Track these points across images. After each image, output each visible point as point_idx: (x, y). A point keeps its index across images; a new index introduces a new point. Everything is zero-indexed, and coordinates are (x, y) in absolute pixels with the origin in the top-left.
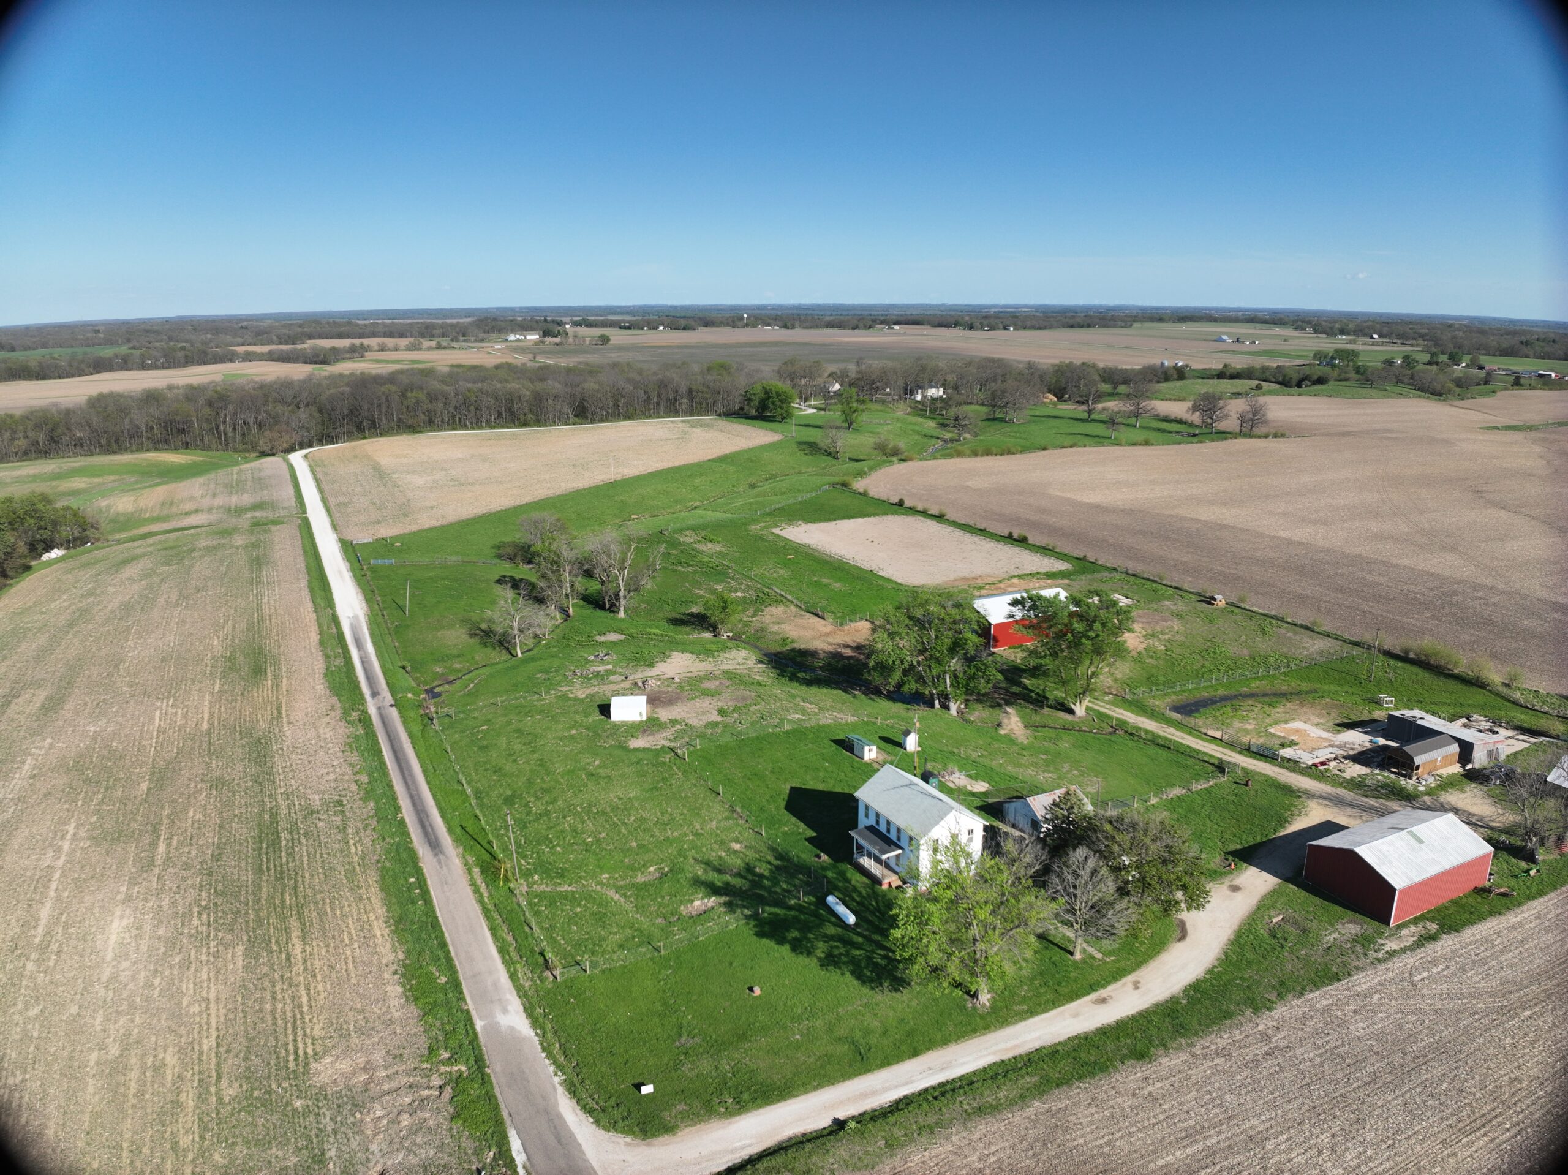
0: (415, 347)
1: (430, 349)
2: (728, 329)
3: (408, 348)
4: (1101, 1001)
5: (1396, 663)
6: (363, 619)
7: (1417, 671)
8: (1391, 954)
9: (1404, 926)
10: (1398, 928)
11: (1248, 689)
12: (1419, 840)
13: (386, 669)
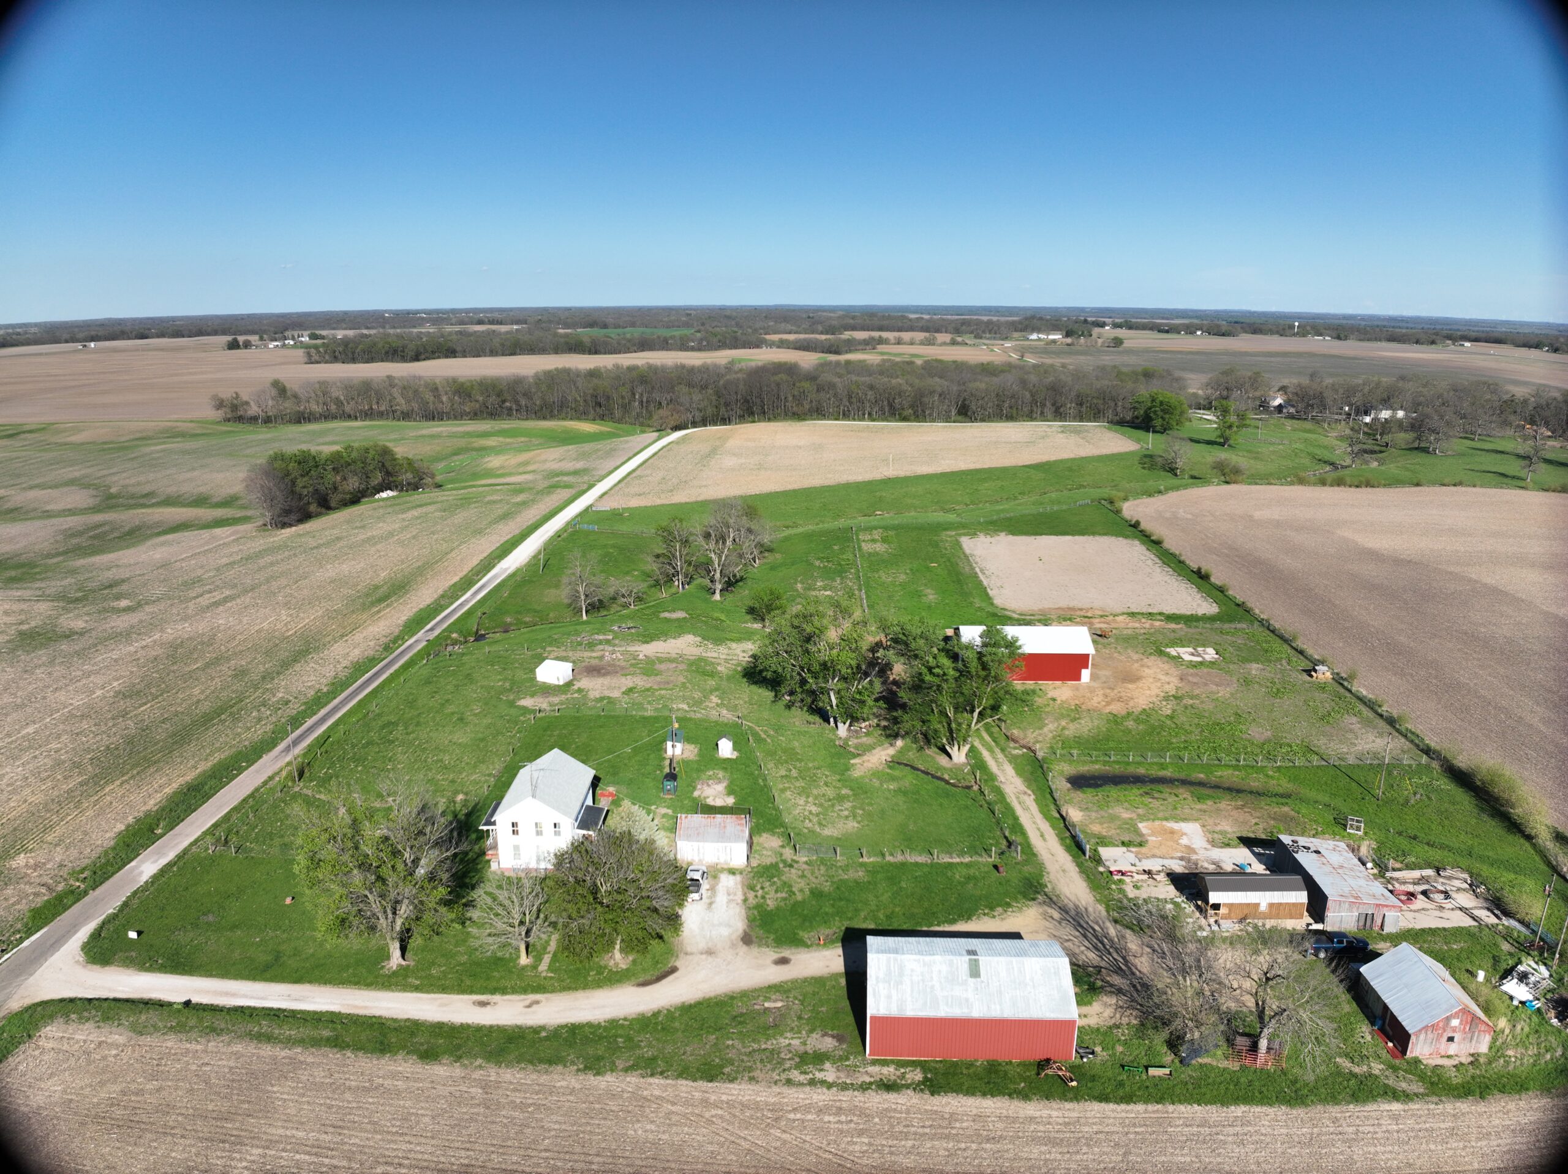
0: (930, 342)
1: (944, 344)
2: (1276, 337)
3: (922, 343)
4: (483, 1004)
5: (1445, 784)
6: (509, 571)
7: (1464, 800)
8: (812, 1083)
9: (885, 1063)
10: (874, 1063)
11: (1202, 776)
12: (975, 972)
13: (469, 613)
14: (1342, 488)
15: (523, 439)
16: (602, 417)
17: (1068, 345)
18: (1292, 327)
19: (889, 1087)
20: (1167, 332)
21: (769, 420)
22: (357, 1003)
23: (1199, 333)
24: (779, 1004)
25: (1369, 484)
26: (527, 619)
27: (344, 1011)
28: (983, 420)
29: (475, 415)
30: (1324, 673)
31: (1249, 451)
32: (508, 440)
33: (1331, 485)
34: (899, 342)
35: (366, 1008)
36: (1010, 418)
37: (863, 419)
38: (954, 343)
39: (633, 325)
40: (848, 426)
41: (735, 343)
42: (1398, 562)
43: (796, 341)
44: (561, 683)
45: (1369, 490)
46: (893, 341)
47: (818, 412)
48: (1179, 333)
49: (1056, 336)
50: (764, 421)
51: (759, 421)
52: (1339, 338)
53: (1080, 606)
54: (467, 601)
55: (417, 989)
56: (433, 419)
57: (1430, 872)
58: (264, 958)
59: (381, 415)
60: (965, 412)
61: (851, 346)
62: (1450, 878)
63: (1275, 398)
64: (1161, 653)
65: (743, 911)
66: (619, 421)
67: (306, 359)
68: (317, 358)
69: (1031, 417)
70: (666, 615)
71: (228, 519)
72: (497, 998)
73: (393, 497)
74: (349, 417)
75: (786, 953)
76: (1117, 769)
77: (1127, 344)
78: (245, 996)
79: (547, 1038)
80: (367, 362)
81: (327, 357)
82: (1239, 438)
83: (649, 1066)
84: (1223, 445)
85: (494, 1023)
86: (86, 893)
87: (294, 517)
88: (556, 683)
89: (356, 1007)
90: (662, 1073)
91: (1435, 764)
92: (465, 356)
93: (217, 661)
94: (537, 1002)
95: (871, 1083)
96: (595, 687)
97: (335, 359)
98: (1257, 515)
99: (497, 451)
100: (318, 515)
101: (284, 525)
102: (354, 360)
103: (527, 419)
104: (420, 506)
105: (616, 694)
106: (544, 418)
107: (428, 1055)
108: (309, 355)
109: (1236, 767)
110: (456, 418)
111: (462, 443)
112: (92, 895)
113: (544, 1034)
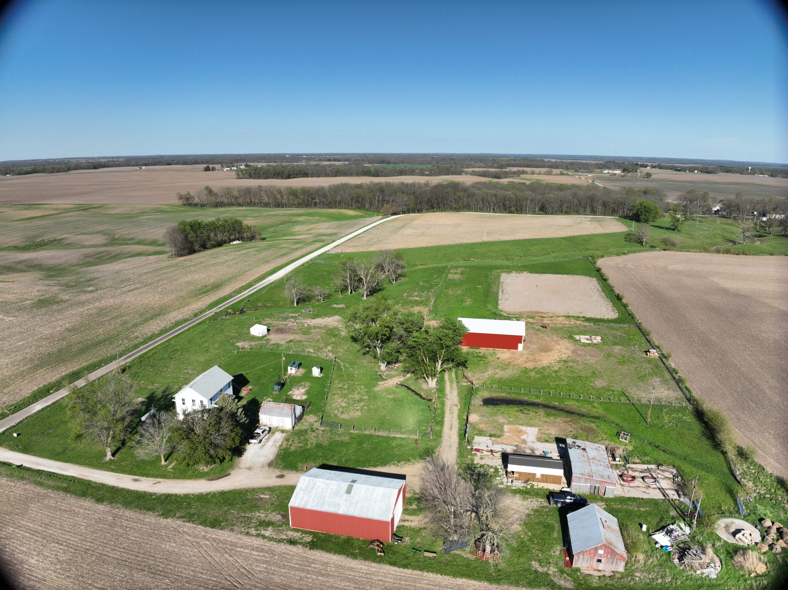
0: (549, 174)
1: (557, 174)
3: (545, 174)
4: (136, 480)
5: (690, 418)
6: (271, 281)
7: (697, 427)
8: (258, 535)
9: (297, 531)
10: (293, 530)
11: (557, 403)
12: (349, 491)
13: (242, 300)
14: (729, 255)
15: (317, 218)
16: (359, 208)
17: (622, 176)
18: (748, 169)
19: (292, 542)
20: (679, 171)
21: (442, 211)
22: (85, 474)
23: (696, 171)
24: (267, 497)
25: (744, 253)
26: (268, 305)
27: (78, 477)
28: (552, 214)
29: (299, 205)
30: (654, 354)
31: (688, 234)
32: (310, 218)
33: (723, 253)
34: (533, 173)
35: (88, 476)
36: (567, 213)
37: (490, 212)
38: (562, 174)
39: (403, 163)
40: (480, 215)
41: (447, 172)
42: (736, 295)
43: (479, 172)
44: (261, 336)
45: (744, 256)
46: (530, 173)
47: (468, 208)
48: (686, 171)
49: (618, 172)
50: (439, 211)
51: (437, 211)
52: (772, 176)
53: (543, 311)
54: (244, 295)
55: (112, 470)
56: (279, 207)
57: (653, 466)
58: (59, 450)
59: (255, 204)
60: (543, 210)
61: (506, 175)
62: (663, 471)
63: (715, 207)
64: (571, 337)
65: (277, 451)
66: (367, 210)
67: (236, 177)
68: (242, 176)
69: (577, 213)
70: (335, 306)
71: (161, 252)
72: (144, 478)
73: (239, 244)
74: (240, 205)
75: (284, 473)
76: (513, 396)
77: (653, 176)
78: (44, 466)
79: (154, 499)
80: (265, 178)
81: (247, 176)
82: (685, 227)
83: (190, 518)
84: (674, 230)
85: (136, 489)
86: (8, 415)
87: (186, 252)
88: (258, 335)
89: (84, 475)
90: (193, 521)
91: (690, 407)
92: (312, 177)
93: (117, 317)
94: (159, 482)
95: (285, 539)
96: (275, 338)
97: (250, 177)
98: (671, 267)
99: (301, 223)
100: (199, 251)
101: (181, 255)
102: (259, 178)
103: (323, 208)
104: (247, 248)
105: (283, 342)
106: (331, 208)
107: (99, 500)
108: (238, 175)
109: (578, 401)
110: (289, 207)
111: (286, 219)
112: (10, 416)
113: (154, 497)
